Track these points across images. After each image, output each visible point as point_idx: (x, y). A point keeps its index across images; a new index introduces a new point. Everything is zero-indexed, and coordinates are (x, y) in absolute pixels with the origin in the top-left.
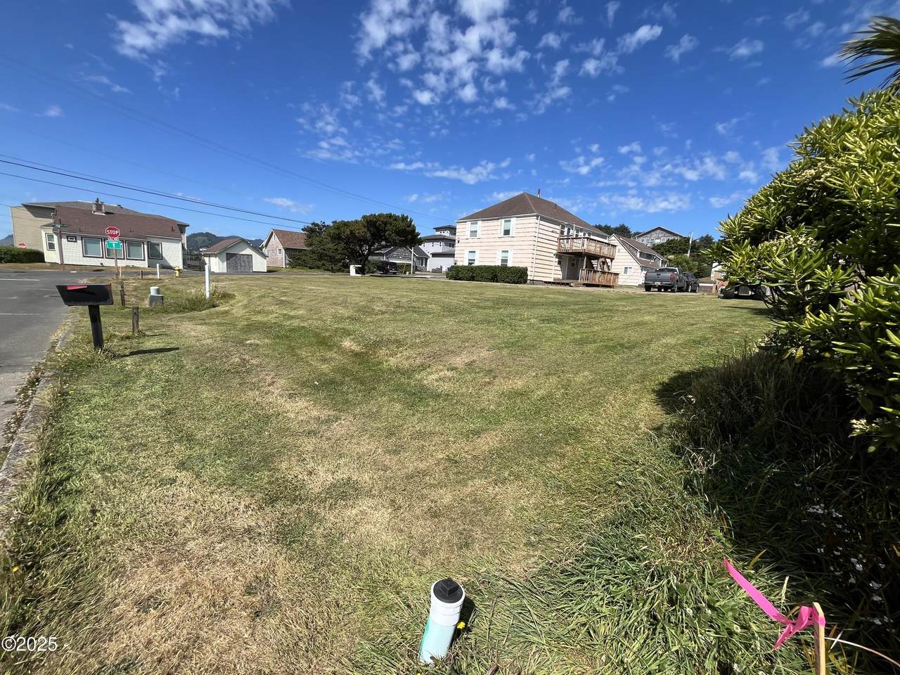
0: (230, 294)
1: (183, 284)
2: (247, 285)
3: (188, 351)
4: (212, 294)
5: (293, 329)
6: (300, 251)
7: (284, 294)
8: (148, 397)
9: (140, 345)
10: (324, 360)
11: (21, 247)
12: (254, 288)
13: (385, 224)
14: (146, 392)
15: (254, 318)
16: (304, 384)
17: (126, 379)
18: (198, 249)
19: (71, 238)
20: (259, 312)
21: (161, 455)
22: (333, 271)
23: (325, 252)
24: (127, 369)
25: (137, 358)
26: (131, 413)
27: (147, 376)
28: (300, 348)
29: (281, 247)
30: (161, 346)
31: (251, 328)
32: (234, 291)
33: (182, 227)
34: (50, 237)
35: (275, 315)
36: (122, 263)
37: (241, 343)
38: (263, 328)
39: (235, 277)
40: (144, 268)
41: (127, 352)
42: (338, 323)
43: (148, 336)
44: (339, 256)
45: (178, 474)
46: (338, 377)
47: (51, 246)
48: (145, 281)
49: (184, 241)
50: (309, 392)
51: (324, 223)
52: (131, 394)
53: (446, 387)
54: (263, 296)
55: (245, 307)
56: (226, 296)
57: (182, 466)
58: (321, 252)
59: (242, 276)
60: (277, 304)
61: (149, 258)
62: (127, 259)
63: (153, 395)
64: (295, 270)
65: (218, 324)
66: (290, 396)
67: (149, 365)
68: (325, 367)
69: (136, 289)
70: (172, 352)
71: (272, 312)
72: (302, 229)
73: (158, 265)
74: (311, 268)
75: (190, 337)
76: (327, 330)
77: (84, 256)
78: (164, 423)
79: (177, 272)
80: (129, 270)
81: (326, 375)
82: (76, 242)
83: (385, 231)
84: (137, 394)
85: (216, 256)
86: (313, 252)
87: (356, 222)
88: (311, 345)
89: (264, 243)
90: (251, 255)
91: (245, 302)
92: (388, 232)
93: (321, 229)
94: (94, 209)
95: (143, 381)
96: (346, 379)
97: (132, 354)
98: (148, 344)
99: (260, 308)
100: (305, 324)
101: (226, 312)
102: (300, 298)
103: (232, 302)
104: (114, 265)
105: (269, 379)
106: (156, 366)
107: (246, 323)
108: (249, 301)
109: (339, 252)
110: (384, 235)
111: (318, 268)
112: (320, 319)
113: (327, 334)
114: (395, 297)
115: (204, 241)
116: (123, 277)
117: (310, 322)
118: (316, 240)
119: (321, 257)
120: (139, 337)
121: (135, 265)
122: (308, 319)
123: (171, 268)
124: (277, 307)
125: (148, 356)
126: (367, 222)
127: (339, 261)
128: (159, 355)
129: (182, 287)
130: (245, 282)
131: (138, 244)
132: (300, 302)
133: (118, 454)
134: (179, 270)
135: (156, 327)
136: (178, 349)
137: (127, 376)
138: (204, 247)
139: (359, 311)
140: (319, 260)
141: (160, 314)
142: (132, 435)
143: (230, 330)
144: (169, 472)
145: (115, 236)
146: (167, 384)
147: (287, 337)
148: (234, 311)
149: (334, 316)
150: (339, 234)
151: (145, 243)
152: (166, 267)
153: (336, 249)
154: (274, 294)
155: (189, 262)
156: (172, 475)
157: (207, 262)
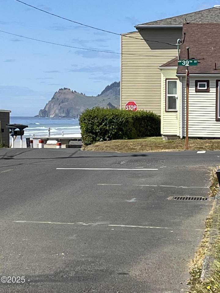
19: (203, 85)
34: (171, 85)
47: (171, 103)
82: (207, 91)
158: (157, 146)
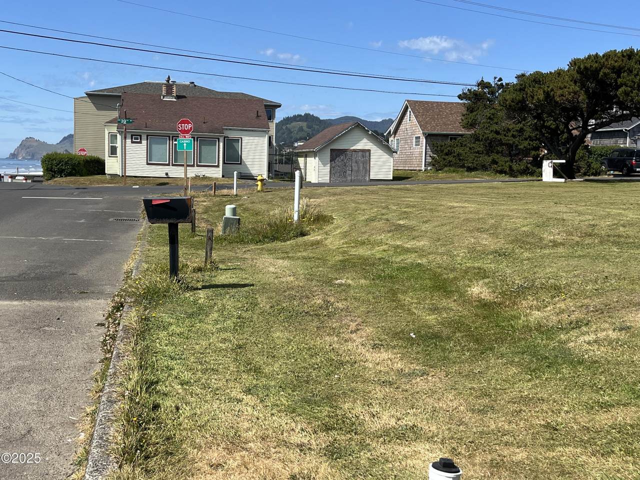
0: (326, 217)
1: (266, 202)
2: (354, 201)
3: (264, 288)
4: (302, 217)
5: (404, 268)
6: (453, 137)
7: (406, 215)
8: (220, 331)
9: (213, 279)
10: (434, 309)
11: (83, 153)
12: (363, 207)
13: (618, 71)
14: (219, 326)
15: (353, 252)
16: (396, 335)
17: (200, 312)
18: (291, 145)
19: (136, 138)
20: (363, 243)
21: (230, 380)
22: (512, 173)
23: (499, 137)
24: (200, 302)
25: (209, 292)
26: (204, 343)
27: (219, 311)
28: (405, 292)
29: (419, 133)
30: (235, 281)
31: (345, 265)
32: (333, 211)
33: (271, 108)
34: (113, 137)
35: (385, 247)
36: (192, 172)
37: (329, 282)
38: (363, 265)
39: (339, 189)
40: (217, 179)
41: (199, 285)
42: (474, 259)
43: (221, 270)
44: (526, 143)
45: (244, 397)
46: (446, 332)
47: (113, 151)
48: (218, 199)
49: (273, 131)
50: (400, 344)
51: (500, 80)
52: (204, 327)
53: (599, 352)
54: (373, 219)
55: (345, 235)
56: (321, 219)
57: (248, 391)
58: (491, 136)
59: (348, 188)
60: (389, 232)
61: (224, 163)
62: (198, 166)
63: (225, 330)
64: (441, 175)
65: (304, 258)
66: (375, 347)
67: (221, 300)
68: (431, 319)
69: (207, 210)
70: (246, 288)
71: (380, 243)
72: (460, 97)
73: (235, 173)
74: (470, 169)
75: (269, 272)
76: (453, 270)
77: (148, 164)
78: (234, 355)
79: (259, 183)
80: (199, 183)
81: (430, 328)
82: (140, 143)
83: (618, 87)
84: (210, 327)
85: (314, 154)
86: (476, 138)
87: (559, 73)
88: (423, 289)
89: (392, 128)
90: (369, 151)
91: (346, 228)
92: (623, 88)
93: (493, 93)
94: (164, 93)
95: (216, 315)
96: (457, 335)
97: (204, 287)
98: (220, 278)
99: (366, 236)
100: (424, 261)
101: (317, 243)
102: (426, 222)
103: (328, 228)
104: (183, 176)
105: (353, 326)
106: (230, 302)
107: (341, 258)
108: (353, 227)
109: (526, 134)
110: (616, 95)
111: (484, 168)
112: (448, 253)
113: (451, 276)
114: (591, 217)
115: (301, 129)
116: (193, 193)
117: (431, 257)
118: (482, 116)
119: (491, 147)
120: (211, 270)
121: (207, 175)
122: (429, 254)
123: (252, 178)
124: (389, 235)
125: (220, 290)
126: (579, 71)
127: (526, 153)
128: (233, 291)
129: (264, 207)
130: (352, 196)
131: (212, 142)
132: (425, 227)
133: (193, 374)
134: (262, 180)
135: (230, 260)
136: (253, 285)
137: (200, 308)
138: (300, 139)
139: (516, 241)
140: (488, 154)
141: (235, 245)
142: (205, 361)
143: (318, 267)
144: (236, 393)
145: (187, 132)
146: (239, 320)
147: (391, 277)
148: (328, 242)
149: (472, 250)
150: (523, 101)
151: (222, 139)
152: (246, 177)
153: (521, 131)
154: (389, 216)
155: (277, 167)
156: (240, 396)
157: (302, 165)
158: (103, 182)
